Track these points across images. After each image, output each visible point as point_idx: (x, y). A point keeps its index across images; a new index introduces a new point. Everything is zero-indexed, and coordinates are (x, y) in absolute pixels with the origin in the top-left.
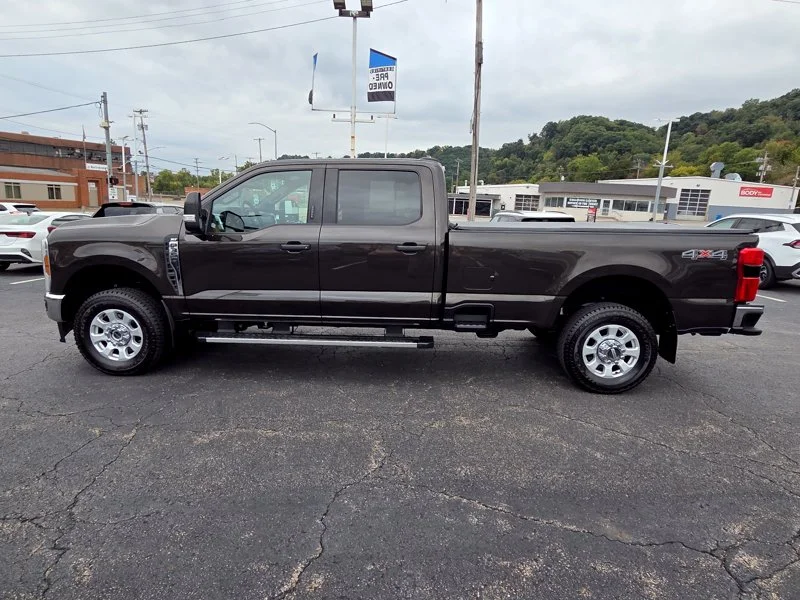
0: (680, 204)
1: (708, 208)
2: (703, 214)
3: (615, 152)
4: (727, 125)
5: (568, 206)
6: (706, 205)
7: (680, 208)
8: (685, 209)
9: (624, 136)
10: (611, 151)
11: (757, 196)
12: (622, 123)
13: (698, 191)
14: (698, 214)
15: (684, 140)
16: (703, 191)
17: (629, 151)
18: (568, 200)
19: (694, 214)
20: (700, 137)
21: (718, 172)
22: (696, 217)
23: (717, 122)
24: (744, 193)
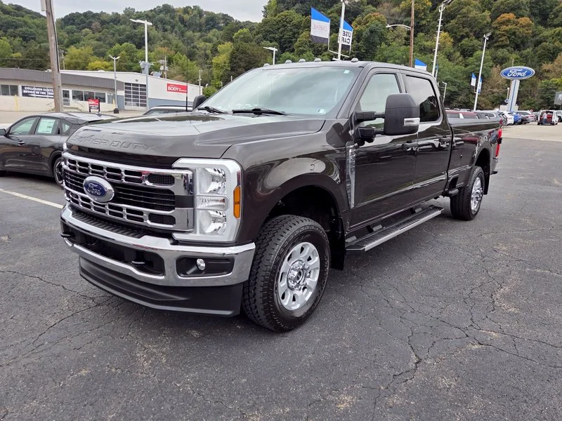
0: (126, 96)
1: (147, 100)
2: (145, 106)
3: (18, 38)
4: (117, 27)
5: (24, 95)
6: (145, 98)
7: (126, 100)
8: (130, 100)
9: (26, 23)
10: (15, 37)
11: (178, 91)
12: (19, 8)
13: (137, 85)
14: (141, 105)
15: (85, 36)
16: (141, 85)
17: (34, 39)
18: (23, 88)
19: (138, 105)
20: (98, 35)
21: (147, 70)
22: (140, 108)
23: (108, 23)
24: (170, 89)
